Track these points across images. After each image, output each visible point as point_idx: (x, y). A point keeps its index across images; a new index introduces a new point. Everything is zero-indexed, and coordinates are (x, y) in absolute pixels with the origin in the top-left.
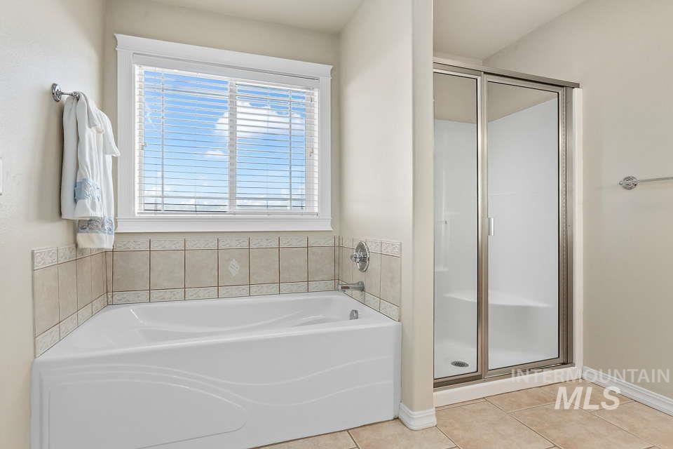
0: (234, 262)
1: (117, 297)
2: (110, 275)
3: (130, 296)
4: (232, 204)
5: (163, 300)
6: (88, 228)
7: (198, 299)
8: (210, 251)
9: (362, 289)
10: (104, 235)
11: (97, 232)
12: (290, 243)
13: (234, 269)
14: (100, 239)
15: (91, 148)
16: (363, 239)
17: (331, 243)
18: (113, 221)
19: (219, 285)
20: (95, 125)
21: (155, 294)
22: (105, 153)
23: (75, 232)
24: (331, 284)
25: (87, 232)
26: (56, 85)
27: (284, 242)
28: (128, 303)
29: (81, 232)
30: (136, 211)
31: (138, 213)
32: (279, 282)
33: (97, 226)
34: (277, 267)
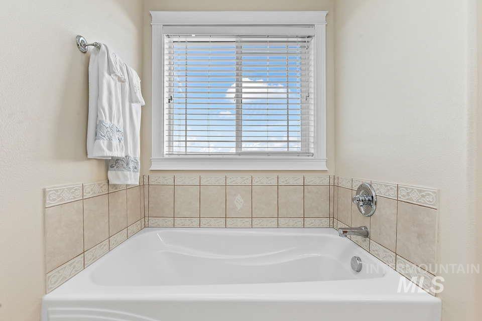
0: (239, 197)
1: (152, 221)
2: (146, 203)
3: (160, 221)
4: (239, 146)
5: (183, 227)
6: (115, 167)
7: (210, 227)
8: (219, 187)
9: (366, 235)
10: (128, 172)
11: (123, 171)
12: (288, 182)
13: (239, 202)
14: (125, 176)
15: (110, 93)
16: (366, 181)
17: (326, 182)
18: (139, 161)
19: (227, 218)
20: (115, 73)
21: (178, 221)
22: (131, 101)
23: (107, 170)
24: (326, 221)
25: (115, 170)
26: (81, 37)
27: (282, 180)
28: (158, 227)
29: (111, 170)
30: (165, 153)
31: (166, 154)
32: (278, 218)
33: (123, 165)
34: (276, 202)
